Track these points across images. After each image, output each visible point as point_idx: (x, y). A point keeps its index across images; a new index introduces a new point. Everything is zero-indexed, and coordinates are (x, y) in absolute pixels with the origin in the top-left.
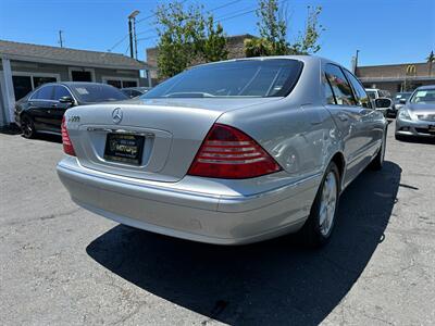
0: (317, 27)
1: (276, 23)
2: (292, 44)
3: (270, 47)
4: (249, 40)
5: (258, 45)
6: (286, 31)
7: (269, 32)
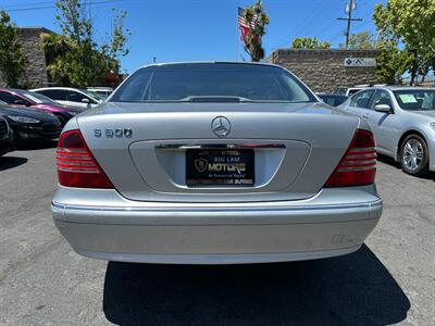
0: (124, 30)
1: (79, 20)
2: (100, 44)
3: (74, 45)
4: (47, 35)
5: (60, 42)
6: (92, 30)
7: (72, 29)
